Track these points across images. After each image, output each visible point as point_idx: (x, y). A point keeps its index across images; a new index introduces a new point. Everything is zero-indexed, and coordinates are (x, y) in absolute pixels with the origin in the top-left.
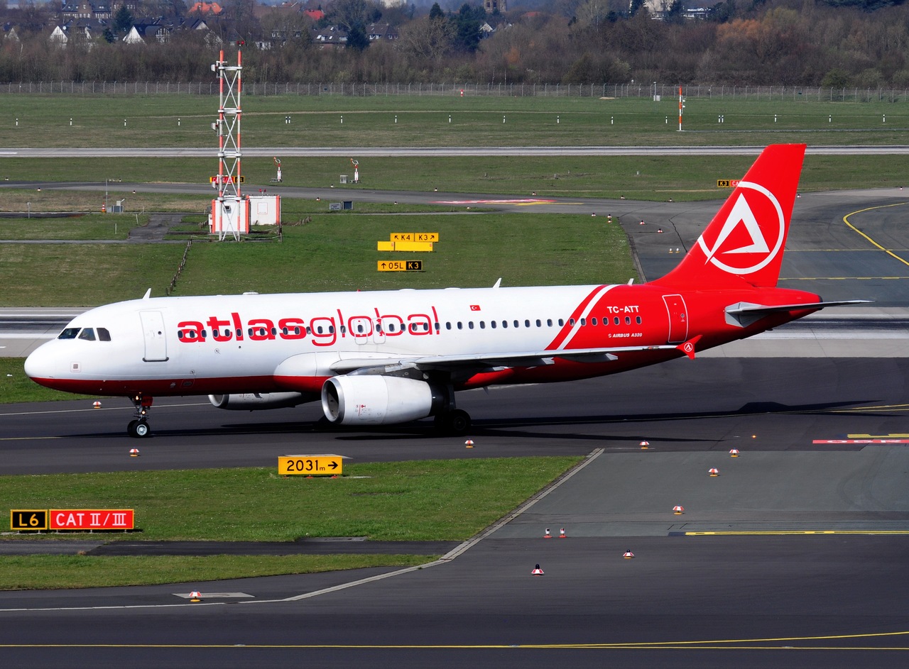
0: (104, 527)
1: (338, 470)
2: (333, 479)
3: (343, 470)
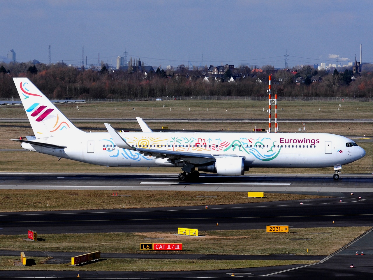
0: (172, 250)
1: (287, 231)
2: (286, 234)
3: (289, 231)
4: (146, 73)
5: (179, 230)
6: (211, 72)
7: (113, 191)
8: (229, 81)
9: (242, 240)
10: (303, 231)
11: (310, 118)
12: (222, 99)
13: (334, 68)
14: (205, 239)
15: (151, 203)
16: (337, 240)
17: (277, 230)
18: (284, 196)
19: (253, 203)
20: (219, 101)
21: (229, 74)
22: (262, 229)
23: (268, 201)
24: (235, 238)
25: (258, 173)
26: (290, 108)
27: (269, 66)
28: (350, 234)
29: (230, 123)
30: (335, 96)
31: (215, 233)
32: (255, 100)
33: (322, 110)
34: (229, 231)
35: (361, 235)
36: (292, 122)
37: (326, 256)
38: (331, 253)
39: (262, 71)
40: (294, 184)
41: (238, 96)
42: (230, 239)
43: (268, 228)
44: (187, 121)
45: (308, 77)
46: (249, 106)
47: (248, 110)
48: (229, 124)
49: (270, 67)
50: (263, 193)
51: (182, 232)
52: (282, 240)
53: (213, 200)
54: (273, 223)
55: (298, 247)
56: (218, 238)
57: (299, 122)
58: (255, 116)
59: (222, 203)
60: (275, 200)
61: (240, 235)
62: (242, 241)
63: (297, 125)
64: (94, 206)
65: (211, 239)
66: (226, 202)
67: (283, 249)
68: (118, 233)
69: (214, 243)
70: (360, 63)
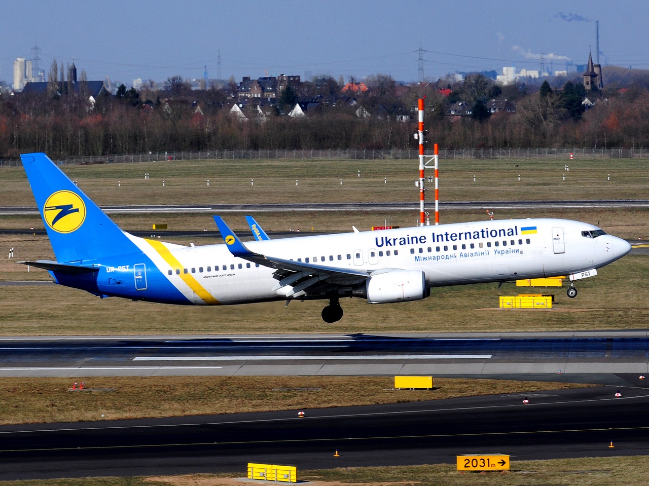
2: (503, 475)
3: (511, 466)
4: (92, 98)
5: (249, 470)
6: (248, 91)
7: (71, 378)
8: (291, 114)
10: (543, 466)
11: (501, 199)
12: (282, 157)
15: (166, 406)
17: (483, 465)
18: (481, 384)
19: (409, 401)
20: (276, 163)
21: (289, 99)
22: (444, 465)
23: (444, 396)
26: (448, 177)
29: (311, 213)
30: (550, 146)
31: (336, 474)
32: (359, 157)
33: (526, 180)
34: (367, 469)
36: (460, 210)
39: (367, 89)
40: (499, 355)
41: (318, 149)
43: (461, 461)
44: (209, 210)
45: (479, 102)
46: (350, 173)
47: (347, 183)
48: (309, 216)
49: (385, 78)
50: (430, 378)
51: (258, 475)
53: (314, 397)
54: (471, 450)
57: (477, 209)
58: (367, 196)
59: (335, 404)
60: (459, 395)
61: (395, 479)
63: (474, 217)
64: (31, 414)
66: (345, 401)
68: (105, 478)
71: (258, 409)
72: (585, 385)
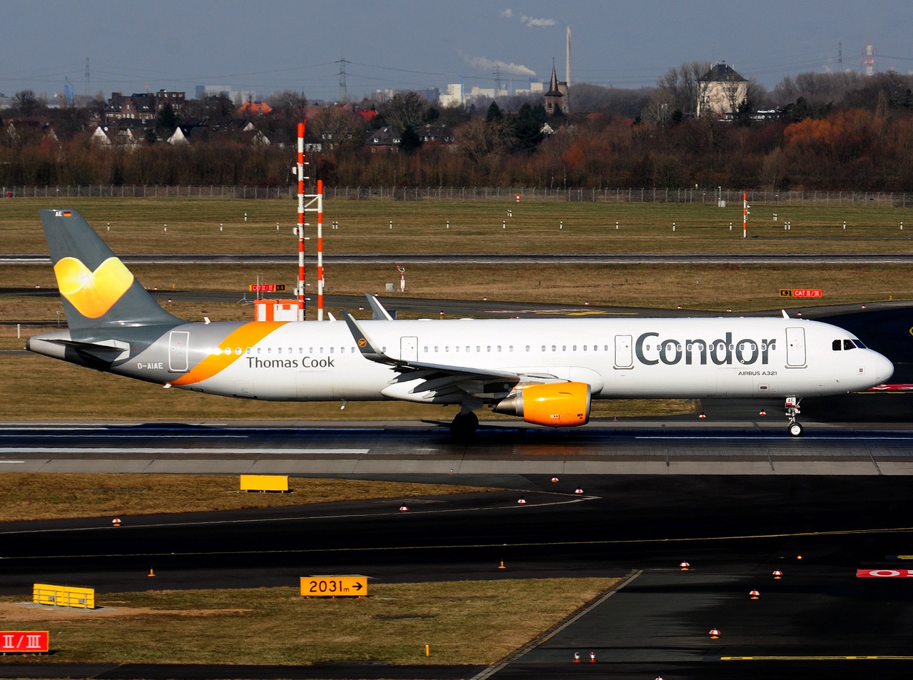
0: (17, 649)
1: (363, 592)
2: (359, 602)
3: (368, 591)
5: (35, 592)
6: (118, 111)
8: (172, 140)
9: (228, 619)
10: (412, 591)
11: (421, 252)
12: (151, 195)
13: (489, 99)
14: (118, 619)
16: (513, 618)
17: (333, 588)
18: (350, 486)
19: (256, 508)
20: (143, 202)
21: (168, 122)
22: (286, 588)
23: (301, 501)
24: (204, 615)
25: (270, 419)
26: (358, 223)
27: (290, 95)
28: (555, 602)
29: (176, 266)
30: (494, 185)
31: (147, 598)
32: (250, 197)
33: (456, 228)
34: (188, 593)
35: (588, 604)
36: (366, 264)
37: (482, 668)
38: (499, 659)
39: (270, 110)
40: (380, 449)
41: (196, 184)
42: (191, 618)
43: (306, 585)
44: (46, 262)
45: (409, 128)
46: (235, 217)
47: (230, 229)
48: (174, 271)
49: (294, 96)
50: (285, 478)
51: (47, 598)
52: (348, 621)
53: (136, 500)
54: (321, 570)
55: (397, 640)
56: (154, 615)
57: (387, 264)
58: (253, 245)
59: (161, 510)
60: (321, 500)
61: (220, 605)
62: (227, 624)
63: (382, 274)
65: (132, 618)
66: (175, 506)
67: (353, 644)
69: (142, 631)
70: (568, 85)
71: (64, 516)
72: (481, 489)
